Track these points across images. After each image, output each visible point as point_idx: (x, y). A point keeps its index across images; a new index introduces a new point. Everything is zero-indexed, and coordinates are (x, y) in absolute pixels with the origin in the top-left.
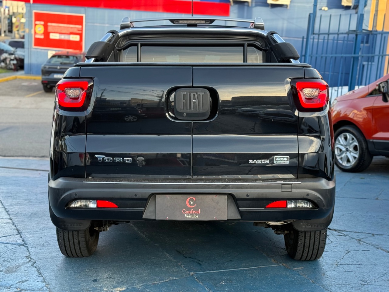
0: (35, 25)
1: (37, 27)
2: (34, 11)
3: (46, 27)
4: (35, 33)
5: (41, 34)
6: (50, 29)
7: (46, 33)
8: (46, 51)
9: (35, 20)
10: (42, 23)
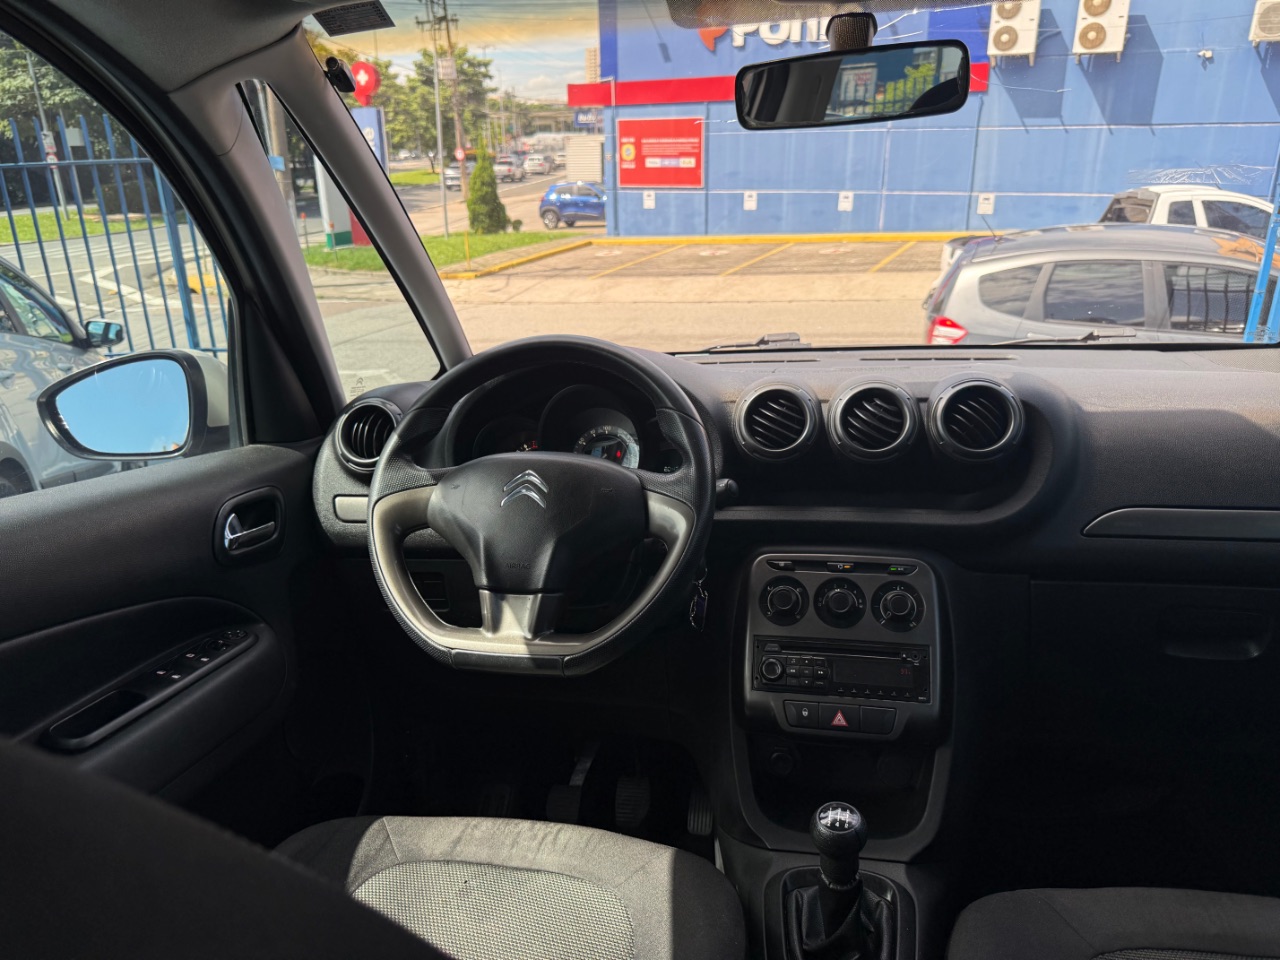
0: (622, 144)
1: (625, 147)
2: (617, 120)
3: (638, 146)
4: (622, 160)
5: (631, 161)
6: (645, 150)
7: (640, 159)
8: (640, 192)
9: (622, 136)
10: (632, 140)
